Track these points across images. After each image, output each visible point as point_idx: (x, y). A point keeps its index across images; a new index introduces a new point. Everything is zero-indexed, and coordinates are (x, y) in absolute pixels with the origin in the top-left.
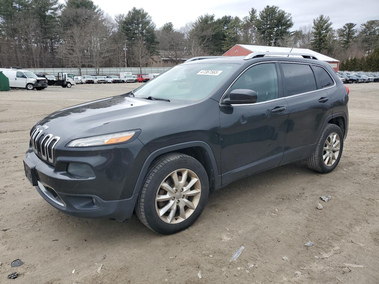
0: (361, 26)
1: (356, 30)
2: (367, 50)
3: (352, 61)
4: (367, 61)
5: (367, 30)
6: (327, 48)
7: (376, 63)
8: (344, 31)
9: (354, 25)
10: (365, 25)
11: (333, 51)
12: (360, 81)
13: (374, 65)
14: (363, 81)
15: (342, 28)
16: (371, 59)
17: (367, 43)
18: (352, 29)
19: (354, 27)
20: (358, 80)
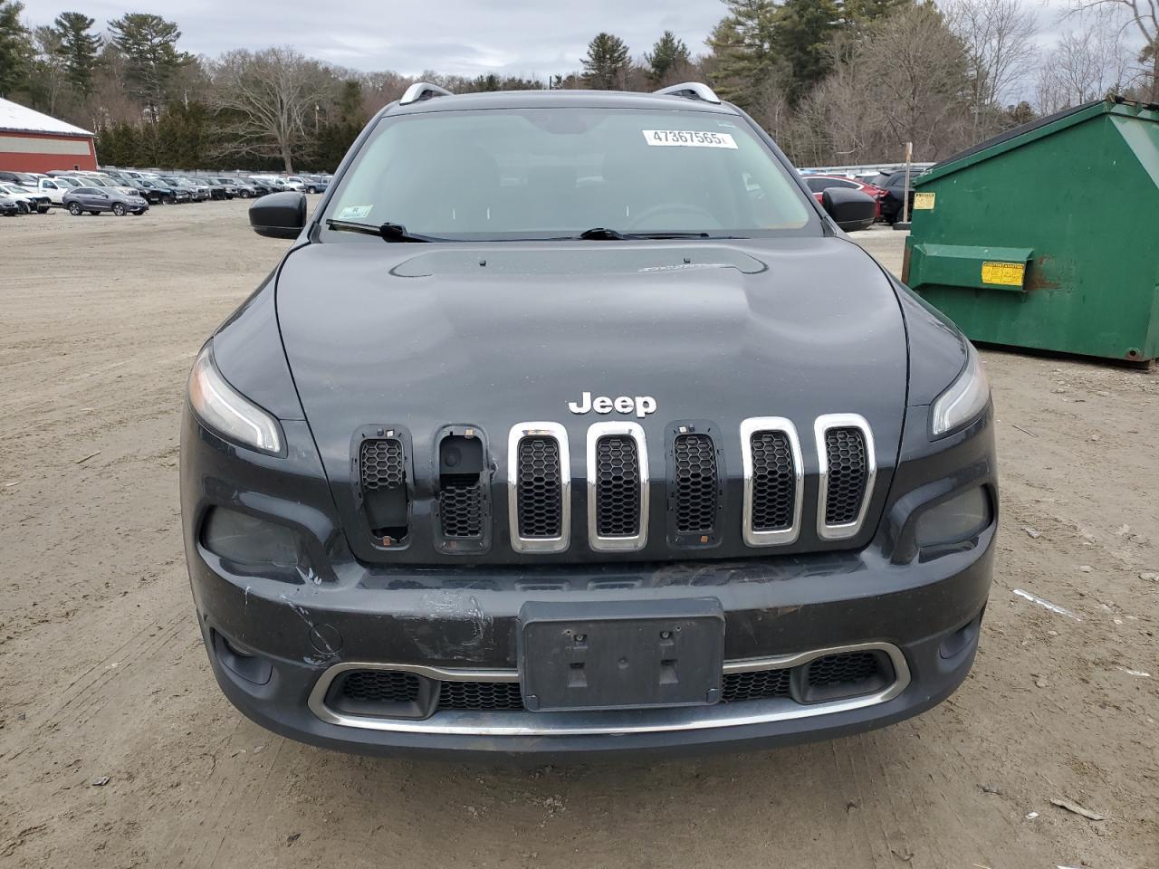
0: (110, 27)
1: (97, 39)
2: (145, 105)
3: (120, 134)
4: (163, 139)
5: (130, 42)
6: (26, 89)
7: (189, 145)
8: (60, 36)
9: (87, 22)
10: (120, 26)
11: (50, 99)
12: (181, 197)
13: (184, 149)
14: (187, 196)
15: (53, 26)
16: (172, 133)
17: (139, 84)
18: (84, 33)
19: (88, 26)
20: (173, 192)
